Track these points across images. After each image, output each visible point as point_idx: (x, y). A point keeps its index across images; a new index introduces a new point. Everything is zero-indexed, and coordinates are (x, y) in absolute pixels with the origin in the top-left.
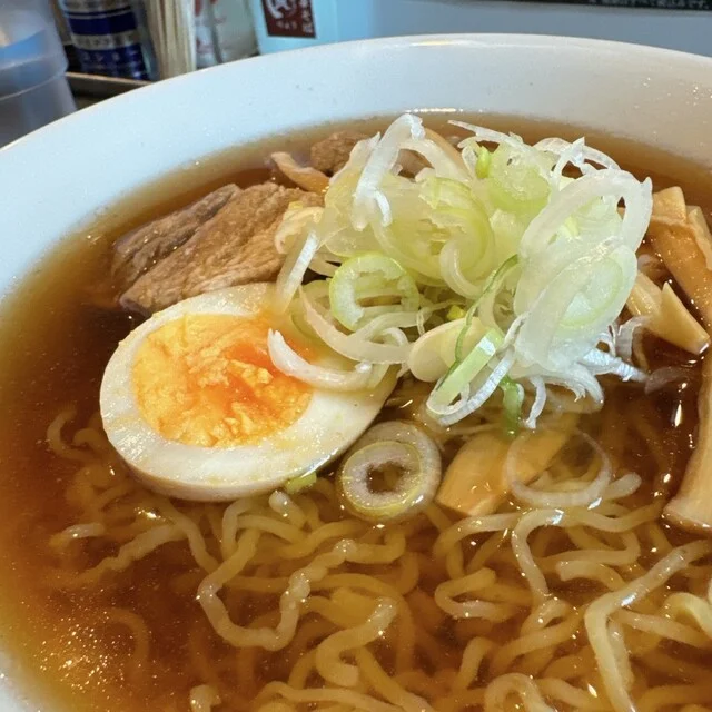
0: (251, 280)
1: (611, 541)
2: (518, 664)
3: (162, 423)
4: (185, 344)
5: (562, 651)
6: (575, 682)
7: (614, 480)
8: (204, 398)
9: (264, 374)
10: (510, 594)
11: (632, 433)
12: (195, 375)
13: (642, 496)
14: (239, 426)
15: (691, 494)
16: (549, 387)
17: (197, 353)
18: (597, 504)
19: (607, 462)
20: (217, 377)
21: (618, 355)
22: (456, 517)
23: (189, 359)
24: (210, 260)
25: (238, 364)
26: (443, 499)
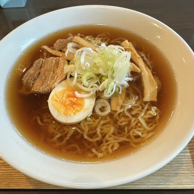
0: (61, 81)
1: (138, 107)
2: (132, 128)
3: (65, 114)
4: (59, 98)
5: (137, 124)
6: (140, 127)
7: (135, 98)
8: (68, 107)
9: (75, 99)
10: (127, 119)
11: (133, 88)
12: (64, 103)
13: (139, 99)
14: (77, 109)
15: (146, 96)
16: (121, 86)
17: (62, 99)
18: (134, 103)
19: (133, 96)
20: (68, 103)
21: (129, 77)
22: (116, 111)
23: (61, 101)
24: (50, 79)
25: (70, 98)
26: (112, 109)
